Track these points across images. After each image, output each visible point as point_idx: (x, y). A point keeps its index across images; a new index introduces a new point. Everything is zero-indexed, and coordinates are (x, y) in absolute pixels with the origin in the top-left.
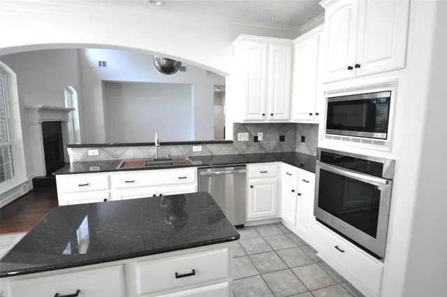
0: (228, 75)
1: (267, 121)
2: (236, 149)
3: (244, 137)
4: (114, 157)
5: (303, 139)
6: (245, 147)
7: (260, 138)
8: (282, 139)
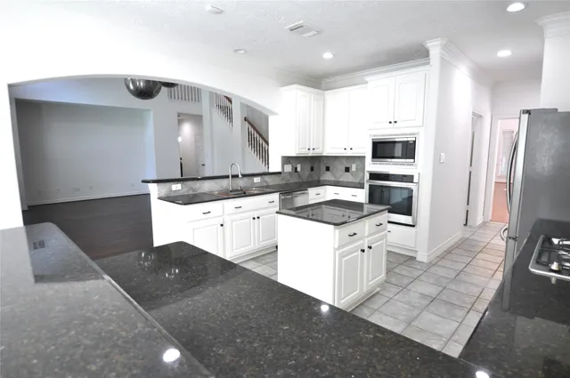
0: (274, 113)
1: (310, 155)
2: (283, 179)
3: (288, 168)
4: (194, 190)
5: (328, 169)
6: (288, 177)
7: (299, 169)
8: (312, 169)
